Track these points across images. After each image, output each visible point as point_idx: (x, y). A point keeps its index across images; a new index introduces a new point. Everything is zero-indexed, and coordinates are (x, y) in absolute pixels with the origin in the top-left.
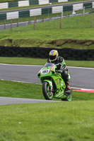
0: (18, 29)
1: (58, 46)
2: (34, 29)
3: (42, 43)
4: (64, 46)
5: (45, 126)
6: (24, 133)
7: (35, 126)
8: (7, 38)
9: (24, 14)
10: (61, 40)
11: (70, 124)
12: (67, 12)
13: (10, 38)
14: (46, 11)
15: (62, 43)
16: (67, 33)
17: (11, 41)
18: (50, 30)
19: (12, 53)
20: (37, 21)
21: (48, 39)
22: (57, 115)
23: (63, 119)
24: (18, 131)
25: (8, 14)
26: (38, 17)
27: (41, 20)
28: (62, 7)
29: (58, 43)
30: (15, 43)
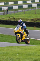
0: (18, 13)
2: (24, 14)
3: (28, 20)
5: (28, 56)
6: (19, 59)
7: (24, 56)
8: (13, 17)
9: (20, 7)
11: (39, 55)
12: (39, 7)
14: (30, 6)
15: (36, 20)
17: (14, 18)
18: (31, 14)
19: (14, 24)
20: (26, 10)
21: (30, 18)
22: (33, 51)
23: (36, 53)
24: (17, 58)
26: (26, 8)
27: (27, 10)
29: (34, 20)
30: (16, 20)
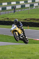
1: (28, 21)
2: (18, 14)
3: (21, 20)
4: (30, 21)
5: (22, 55)
6: (13, 57)
7: (18, 54)
8: (6, 17)
10: (29, 18)
11: (32, 54)
12: (32, 7)
13: (8, 17)
14: (23, 6)
15: (29, 20)
16: (31, 15)
17: (8, 19)
18: (24, 14)
19: (8, 24)
20: (19, 10)
21: (23, 18)
22: (27, 50)
24: (11, 56)
25: (7, 7)
26: (19, 9)
27: (21, 10)
28: (29, 5)
29: (27, 20)
30: (10, 20)
